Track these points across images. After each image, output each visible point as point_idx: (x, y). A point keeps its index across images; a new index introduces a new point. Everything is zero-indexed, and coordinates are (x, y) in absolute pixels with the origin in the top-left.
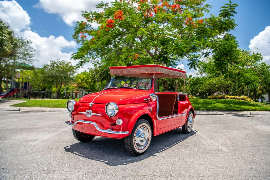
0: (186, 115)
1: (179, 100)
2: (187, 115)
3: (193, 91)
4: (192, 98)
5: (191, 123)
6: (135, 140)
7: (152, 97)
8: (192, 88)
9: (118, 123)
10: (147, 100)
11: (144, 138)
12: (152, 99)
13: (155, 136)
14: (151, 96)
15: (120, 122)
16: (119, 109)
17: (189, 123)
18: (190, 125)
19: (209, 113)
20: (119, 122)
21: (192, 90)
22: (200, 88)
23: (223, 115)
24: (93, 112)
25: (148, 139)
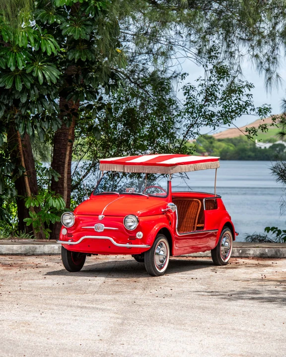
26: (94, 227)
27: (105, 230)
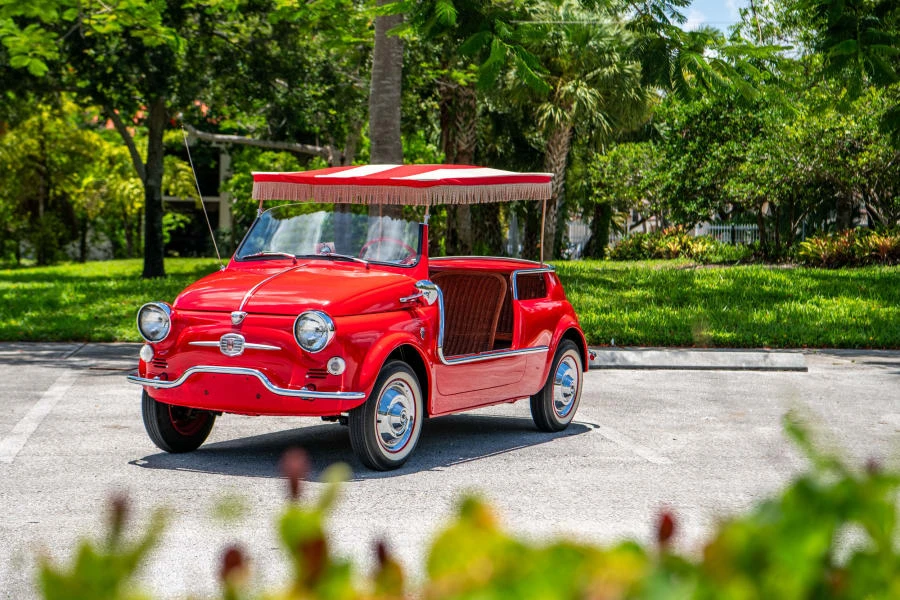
0: (546, 354)
1: (515, 297)
2: (549, 355)
3: (686, 194)
4: (685, 247)
5: (568, 390)
6: (379, 422)
7: (424, 291)
8: (679, 166)
9: (334, 369)
10: (409, 301)
11: (403, 416)
12: (425, 297)
13: (431, 416)
14: (422, 287)
15: (338, 366)
16: (335, 328)
17: (558, 391)
18: (566, 395)
19: (715, 359)
20: (336, 366)
21: (678, 185)
22: (744, 168)
23: (804, 369)
24: (247, 341)
25: (413, 420)
26: (217, 343)
27: (247, 351)
